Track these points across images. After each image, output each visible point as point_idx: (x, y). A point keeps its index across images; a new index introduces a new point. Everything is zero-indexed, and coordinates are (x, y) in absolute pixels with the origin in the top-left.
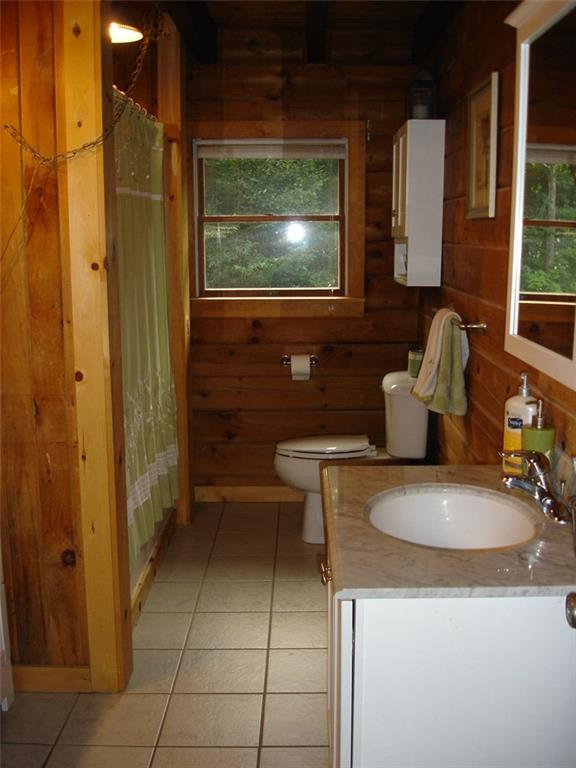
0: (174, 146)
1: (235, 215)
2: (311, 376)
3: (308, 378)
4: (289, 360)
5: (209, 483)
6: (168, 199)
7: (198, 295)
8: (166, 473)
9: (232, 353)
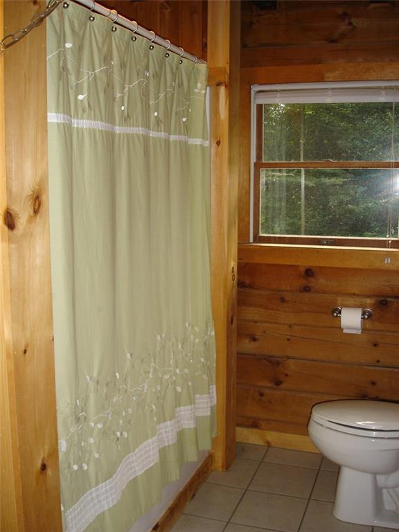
0: (222, 89)
1: (292, 161)
2: (364, 329)
3: (359, 332)
4: (340, 312)
5: (255, 424)
6: (214, 145)
7: (251, 240)
8: (192, 426)
9: (283, 300)
